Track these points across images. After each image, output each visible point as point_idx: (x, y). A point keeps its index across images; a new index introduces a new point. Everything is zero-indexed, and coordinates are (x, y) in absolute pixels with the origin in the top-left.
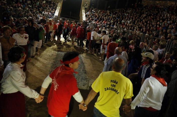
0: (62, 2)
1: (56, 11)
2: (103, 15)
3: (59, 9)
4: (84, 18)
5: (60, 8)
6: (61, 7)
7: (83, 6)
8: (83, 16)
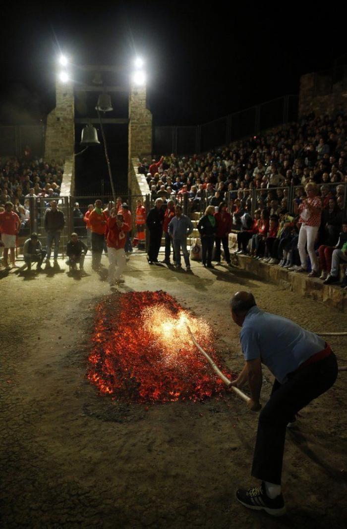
0: (74, 158)
1: (63, 185)
2: (196, 170)
3: (70, 179)
4: (145, 189)
5: (70, 175)
6: (74, 171)
7: (133, 156)
8: (140, 184)
